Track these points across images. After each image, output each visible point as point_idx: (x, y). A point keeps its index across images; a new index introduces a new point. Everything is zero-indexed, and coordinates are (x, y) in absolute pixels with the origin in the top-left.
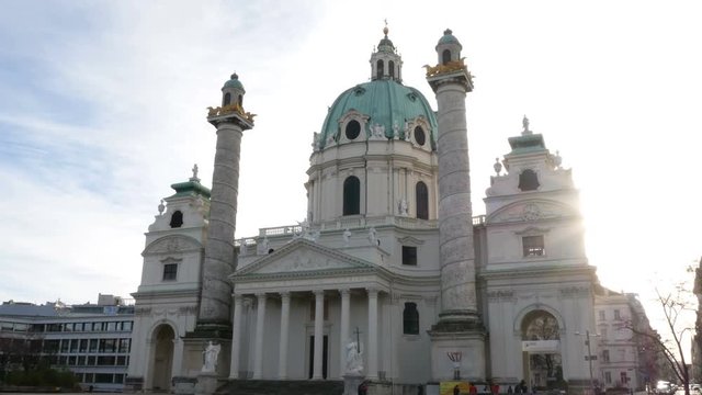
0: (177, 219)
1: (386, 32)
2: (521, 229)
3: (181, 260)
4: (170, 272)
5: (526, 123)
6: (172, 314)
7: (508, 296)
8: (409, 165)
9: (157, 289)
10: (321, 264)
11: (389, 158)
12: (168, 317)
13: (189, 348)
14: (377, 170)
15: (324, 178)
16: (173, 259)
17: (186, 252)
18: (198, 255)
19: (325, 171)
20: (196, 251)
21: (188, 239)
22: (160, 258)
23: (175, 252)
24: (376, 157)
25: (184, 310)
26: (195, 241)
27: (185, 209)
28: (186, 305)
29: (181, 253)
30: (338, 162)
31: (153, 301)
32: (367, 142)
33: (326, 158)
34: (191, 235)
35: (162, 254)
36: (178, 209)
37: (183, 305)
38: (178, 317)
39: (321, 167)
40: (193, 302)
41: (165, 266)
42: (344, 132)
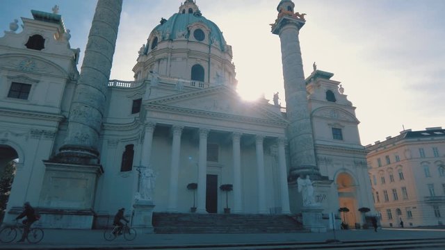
0: (36, 42)
2: (330, 122)
3: (38, 82)
4: (19, 90)
5: (315, 66)
6: (17, 135)
7: (328, 161)
12: (10, 137)
13: (54, 174)
14: (216, 66)
15: (173, 59)
16: (27, 78)
17: (46, 75)
18: (63, 83)
19: (174, 55)
20: (60, 77)
21: (50, 63)
22: (6, 73)
23: (32, 74)
24: (215, 57)
25: (36, 134)
27: (48, 36)
28: (40, 128)
29: (41, 75)
32: (209, 46)
33: (176, 45)
34: (57, 61)
35: (9, 70)
36: (39, 33)
37: (35, 128)
38: (27, 139)
39: (172, 51)
40: (52, 126)
41: (13, 83)
42: (192, 35)
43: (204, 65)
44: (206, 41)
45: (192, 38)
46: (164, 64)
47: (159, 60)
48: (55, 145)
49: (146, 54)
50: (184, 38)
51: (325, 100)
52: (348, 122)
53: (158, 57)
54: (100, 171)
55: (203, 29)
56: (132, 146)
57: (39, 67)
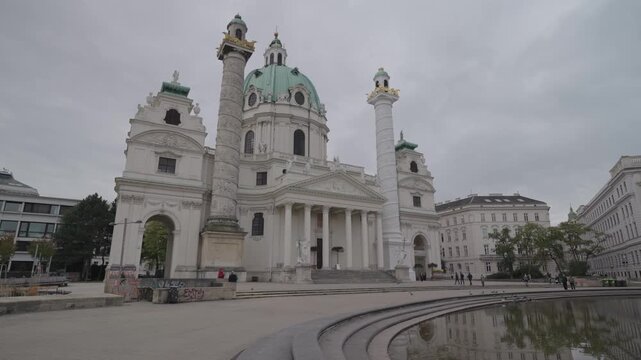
0: (173, 117)
1: (276, 35)
3: (180, 157)
4: (167, 164)
5: (401, 135)
6: (172, 206)
9: (150, 178)
10: (349, 190)
11: (322, 126)
12: (166, 207)
13: (214, 240)
14: (315, 131)
15: (277, 123)
16: (173, 154)
17: (187, 151)
18: (201, 158)
19: (278, 120)
20: (198, 153)
21: (189, 139)
22: (153, 149)
23: (175, 149)
24: (315, 123)
25: (186, 204)
26: (196, 143)
27: (182, 109)
28: (190, 200)
29: (182, 150)
30: (292, 117)
31: (147, 190)
32: (308, 110)
33: (279, 110)
34: (192, 137)
35: (156, 146)
36: (174, 108)
37: (186, 199)
38: (180, 210)
39: (275, 115)
40: (198, 198)
41: (161, 158)
42: (293, 98)
43: (305, 130)
44: (306, 105)
45: (293, 101)
46: (268, 127)
47: (262, 123)
50: (286, 102)
51: (410, 171)
52: (426, 191)
53: (261, 119)
55: (304, 93)
56: (261, 214)
57: (180, 142)
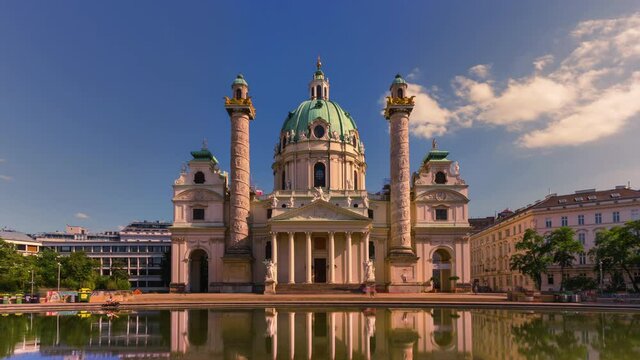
0: (199, 178)
2: (435, 205)
3: (207, 206)
4: (199, 214)
6: (204, 242)
7: (427, 240)
8: (352, 159)
10: (333, 216)
11: (343, 155)
12: (201, 244)
14: (336, 160)
15: (298, 161)
16: (201, 205)
17: (211, 201)
18: (221, 205)
19: (299, 157)
20: (219, 201)
21: (211, 192)
22: (188, 205)
23: (203, 201)
24: (335, 152)
25: (213, 240)
26: (217, 194)
27: (205, 170)
28: (215, 237)
29: (208, 202)
30: (311, 153)
31: (186, 233)
32: (329, 142)
33: (301, 148)
34: (214, 190)
35: (190, 202)
36: (200, 170)
38: (210, 244)
39: (296, 154)
40: (220, 234)
41: (194, 210)
42: (313, 132)
43: (325, 162)
44: (326, 137)
45: (313, 136)
46: (292, 166)
47: (288, 163)
48: (226, 247)
49: (279, 153)
51: (434, 183)
52: (454, 202)
53: (287, 159)
54: (253, 261)
55: (323, 125)
57: (206, 195)
